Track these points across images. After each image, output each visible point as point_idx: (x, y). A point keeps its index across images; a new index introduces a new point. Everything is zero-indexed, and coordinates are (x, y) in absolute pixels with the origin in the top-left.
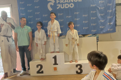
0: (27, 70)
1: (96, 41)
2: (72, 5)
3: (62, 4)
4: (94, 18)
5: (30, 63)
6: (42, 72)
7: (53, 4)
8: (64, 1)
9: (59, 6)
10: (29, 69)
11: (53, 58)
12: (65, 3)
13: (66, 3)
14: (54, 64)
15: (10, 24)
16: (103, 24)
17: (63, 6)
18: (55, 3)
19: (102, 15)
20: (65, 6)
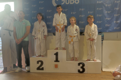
11: (55, 54)
14: (55, 61)
16: (109, 22)
19: (109, 12)
20: (70, 2)
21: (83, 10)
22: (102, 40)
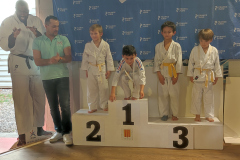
6: (98, 139)
11: (124, 108)
15: (34, 29)
21: (183, 10)
22: (225, 77)
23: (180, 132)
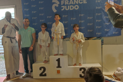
0: (29, 72)
1: (101, 44)
2: (76, 7)
3: (67, 5)
4: (99, 21)
5: (33, 65)
6: (45, 75)
7: (57, 6)
8: (69, 3)
9: (64, 8)
10: (32, 71)
11: (57, 60)
12: (69, 5)
13: (71, 4)
14: (57, 67)
16: (108, 27)
17: (67, 8)
18: (60, 5)
20: (70, 8)
22: (102, 45)
23: (83, 70)
